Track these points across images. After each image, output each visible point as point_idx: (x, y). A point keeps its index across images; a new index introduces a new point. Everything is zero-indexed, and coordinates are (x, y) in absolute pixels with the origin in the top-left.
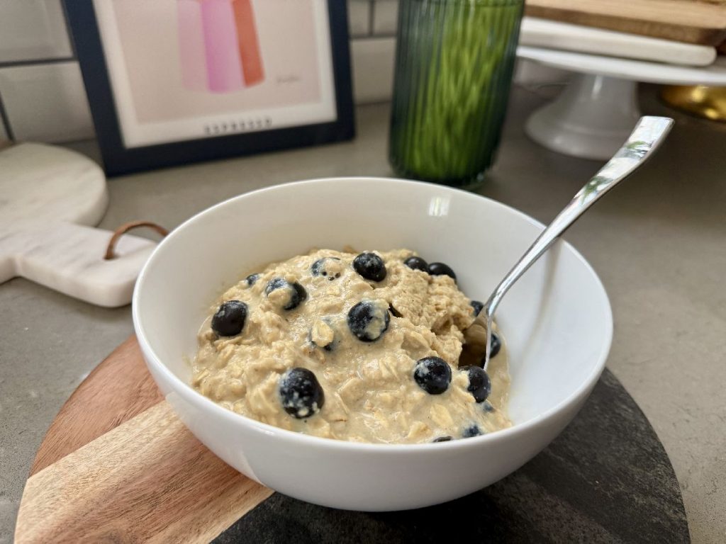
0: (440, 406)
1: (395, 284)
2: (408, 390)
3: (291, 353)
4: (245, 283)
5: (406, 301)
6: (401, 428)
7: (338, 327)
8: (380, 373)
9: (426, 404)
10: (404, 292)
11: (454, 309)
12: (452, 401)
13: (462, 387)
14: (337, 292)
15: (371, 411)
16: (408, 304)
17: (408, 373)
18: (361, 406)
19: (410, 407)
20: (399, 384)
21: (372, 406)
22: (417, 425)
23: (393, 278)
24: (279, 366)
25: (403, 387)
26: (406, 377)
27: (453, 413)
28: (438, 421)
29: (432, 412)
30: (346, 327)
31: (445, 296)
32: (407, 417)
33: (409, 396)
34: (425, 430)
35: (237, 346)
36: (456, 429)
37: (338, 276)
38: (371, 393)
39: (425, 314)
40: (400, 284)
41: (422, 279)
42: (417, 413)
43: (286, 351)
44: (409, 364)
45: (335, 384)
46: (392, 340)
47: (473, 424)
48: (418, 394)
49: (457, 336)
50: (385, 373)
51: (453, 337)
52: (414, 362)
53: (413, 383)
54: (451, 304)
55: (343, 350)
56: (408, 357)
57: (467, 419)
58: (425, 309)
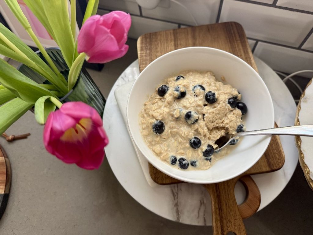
0: (191, 151)
1: (215, 107)
2: (186, 142)
3: (163, 116)
4: (176, 78)
5: (210, 117)
6: (177, 149)
7: (182, 115)
8: (182, 134)
9: (188, 148)
10: (213, 113)
11: (227, 126)
12: (195, 152)
13: (202, 151)
14: (191, 102)
15: (175, 140)
16: (209, 118)
17: (189, 139)
18: (174, 137)
19: (183, 146)
20: (185, 140)
21: (176, 139)
22: (182, 151)
23: (216, 105)
24: (157, 119)
25: (185, 141)
26: (188, 139)
27: (192, 155)
28: (187, 154)
29: (188, 151)
30: (184, 115)
31: (228, 120)
32: (181, 148)
33: (185, 144)
34: (183, 153)
35: (160, 100)
36: (190, 159)
37: (197, 96)
38: (178, 136)
39: (215, 123)
40: (215, 109)
41: (227, 109)
42: (184, 149)
43: (162, 115)
44: (192, 136)
45: (171, 128)
46: (193, 127)
47: (195, 161)
48: (188, 145)
49: (221, 134)
50: (183, 135)
51: (220, 133)
52: (193, 137)
53: (189, 142)
54: (228, 124)
55: (180, 120)
56: (193, 135)
57: (195, 159)
58: (217, 121)
